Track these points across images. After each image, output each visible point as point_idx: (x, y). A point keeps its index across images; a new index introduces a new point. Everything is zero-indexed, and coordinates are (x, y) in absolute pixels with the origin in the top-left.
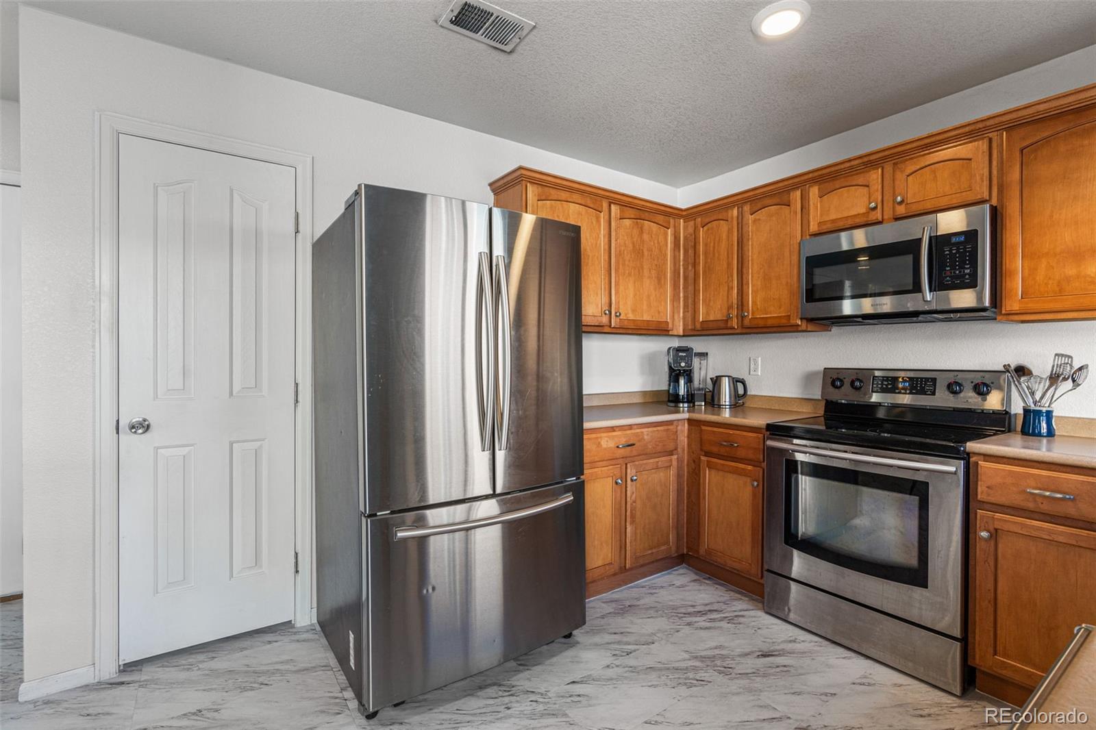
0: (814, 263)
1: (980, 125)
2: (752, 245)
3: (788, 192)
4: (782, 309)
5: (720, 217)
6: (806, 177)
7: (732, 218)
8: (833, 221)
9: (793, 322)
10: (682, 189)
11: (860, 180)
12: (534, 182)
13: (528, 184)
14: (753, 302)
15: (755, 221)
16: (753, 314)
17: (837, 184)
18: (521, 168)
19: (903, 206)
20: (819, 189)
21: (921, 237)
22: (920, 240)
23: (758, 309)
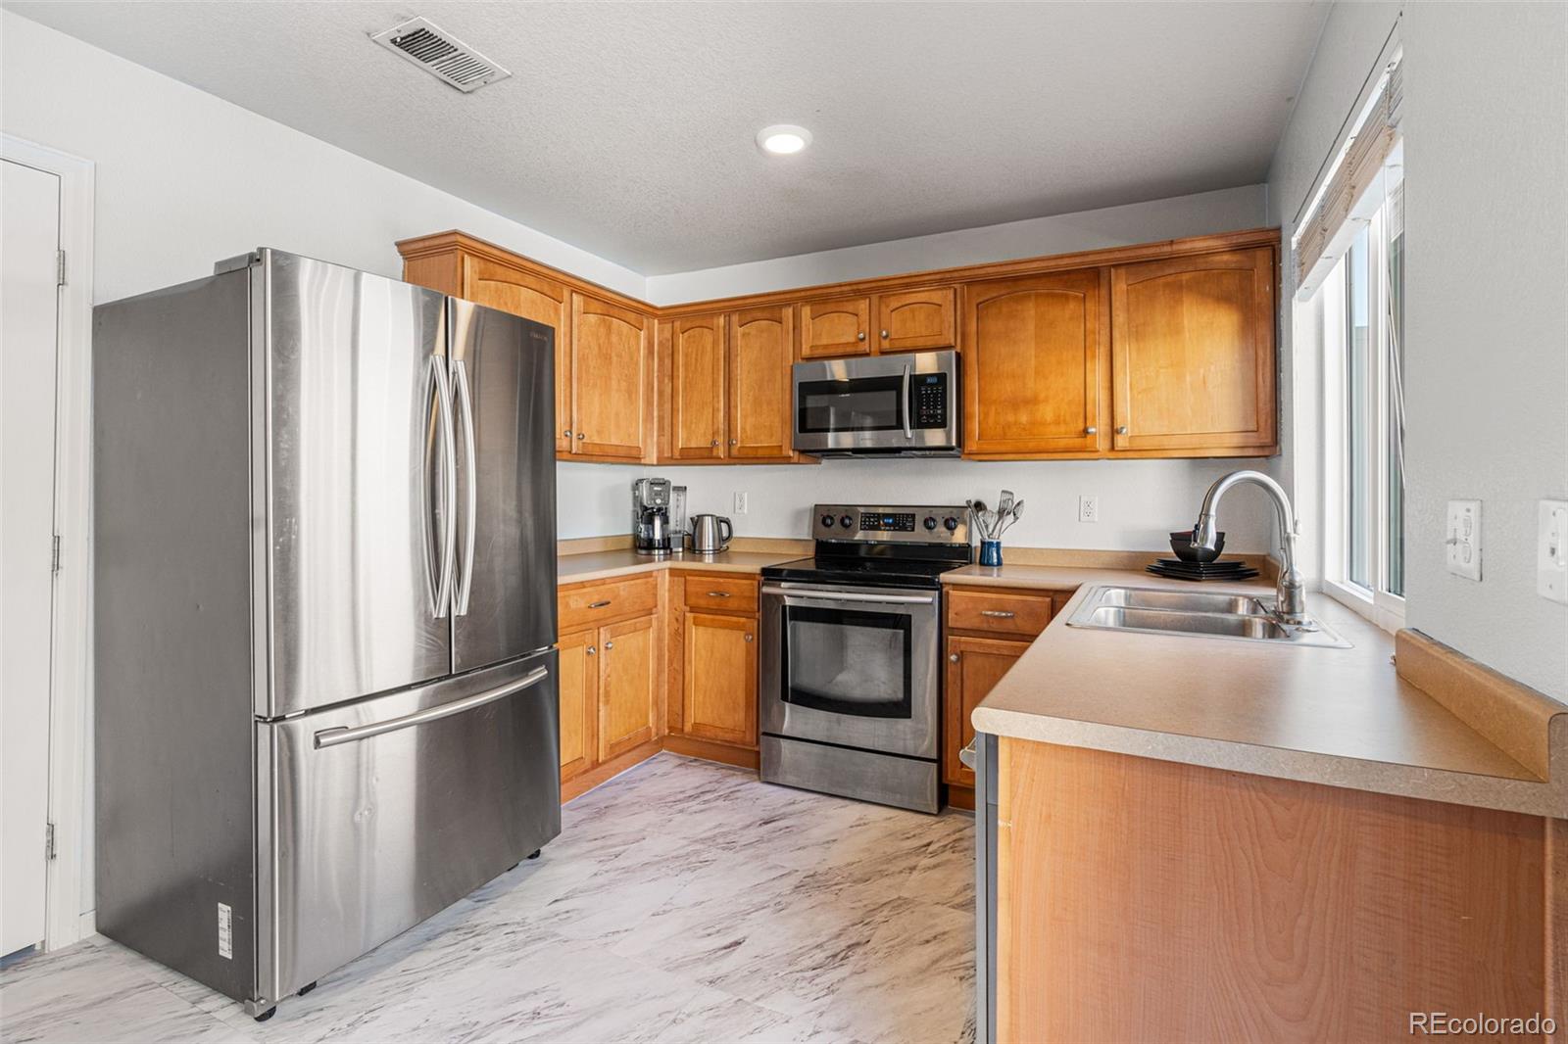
0: (807, 389)
1: (948, 275)
2: (741, 362)
3: (781, 307)
4: (774, 438)
5: (705, 325)
6: (798, 295)
7: (718, 327)
8: (826, 346)
9: (784, 453)
10: (651, 278)
11: (850, 307)
12: (474, 253)
13: (466, 256)
14: (742, 428)
15: (743, 335)
16: (742, 442)
17: (830, 307)
18: (455, 233)
19: (887, 341)
20: (811, 310)
21: (902, 374)
22: (902, 377)
23: (747, 437)
